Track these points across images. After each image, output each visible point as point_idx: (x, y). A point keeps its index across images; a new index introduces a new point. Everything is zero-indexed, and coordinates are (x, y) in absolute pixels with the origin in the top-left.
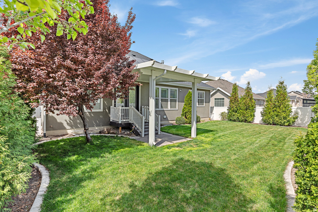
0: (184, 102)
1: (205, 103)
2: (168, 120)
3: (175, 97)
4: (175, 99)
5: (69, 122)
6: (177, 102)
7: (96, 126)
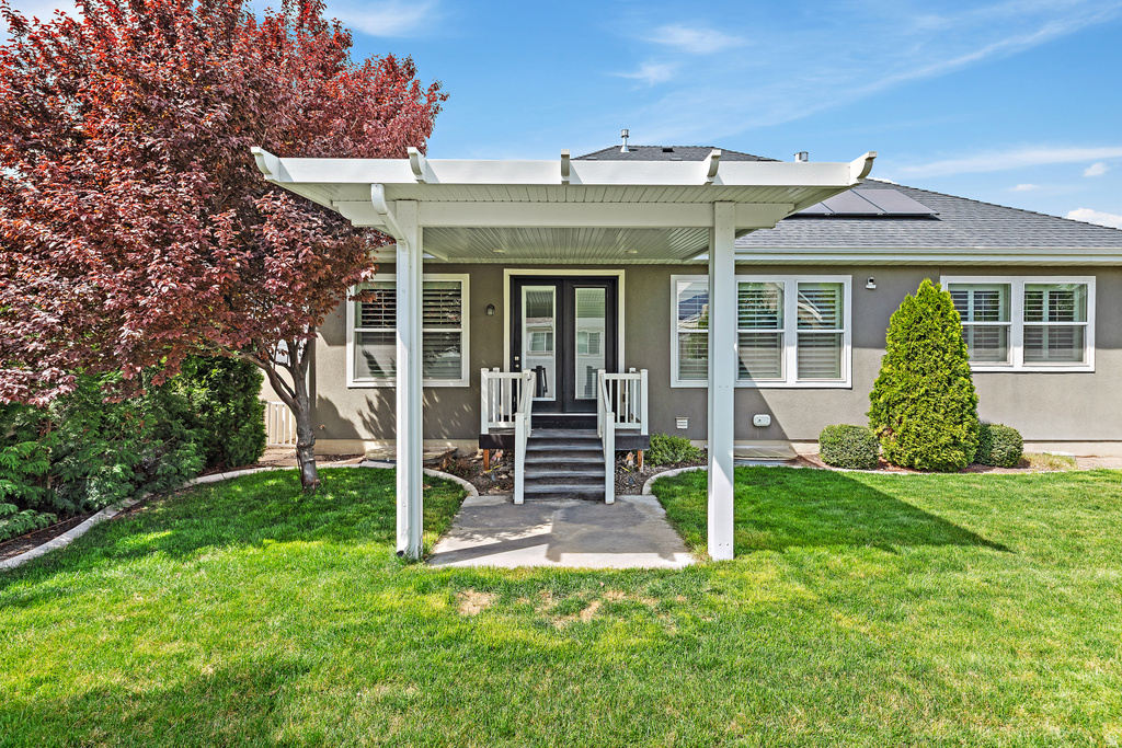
0: (883, 345)
1: (1098, 346)
2: (784, 438)
3: (837, 321)
4: (833, 335)
5: (368, 419)
6: (847, 349)
7: (449, 438)
